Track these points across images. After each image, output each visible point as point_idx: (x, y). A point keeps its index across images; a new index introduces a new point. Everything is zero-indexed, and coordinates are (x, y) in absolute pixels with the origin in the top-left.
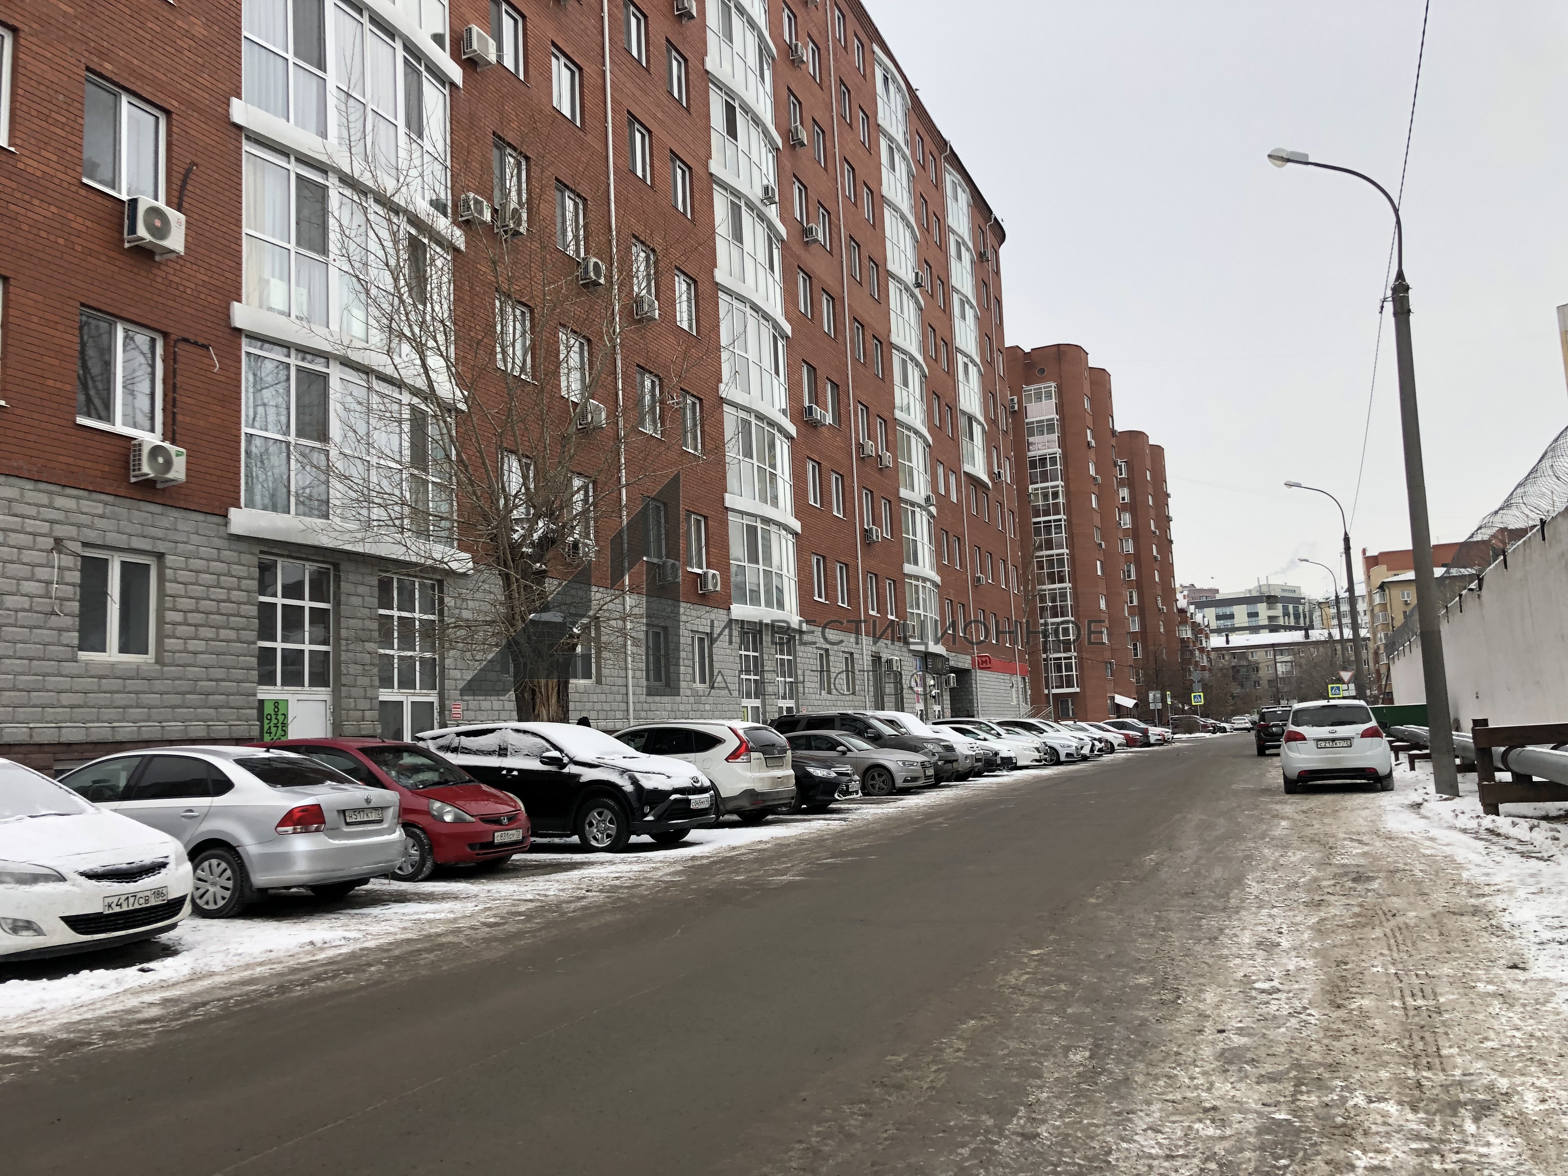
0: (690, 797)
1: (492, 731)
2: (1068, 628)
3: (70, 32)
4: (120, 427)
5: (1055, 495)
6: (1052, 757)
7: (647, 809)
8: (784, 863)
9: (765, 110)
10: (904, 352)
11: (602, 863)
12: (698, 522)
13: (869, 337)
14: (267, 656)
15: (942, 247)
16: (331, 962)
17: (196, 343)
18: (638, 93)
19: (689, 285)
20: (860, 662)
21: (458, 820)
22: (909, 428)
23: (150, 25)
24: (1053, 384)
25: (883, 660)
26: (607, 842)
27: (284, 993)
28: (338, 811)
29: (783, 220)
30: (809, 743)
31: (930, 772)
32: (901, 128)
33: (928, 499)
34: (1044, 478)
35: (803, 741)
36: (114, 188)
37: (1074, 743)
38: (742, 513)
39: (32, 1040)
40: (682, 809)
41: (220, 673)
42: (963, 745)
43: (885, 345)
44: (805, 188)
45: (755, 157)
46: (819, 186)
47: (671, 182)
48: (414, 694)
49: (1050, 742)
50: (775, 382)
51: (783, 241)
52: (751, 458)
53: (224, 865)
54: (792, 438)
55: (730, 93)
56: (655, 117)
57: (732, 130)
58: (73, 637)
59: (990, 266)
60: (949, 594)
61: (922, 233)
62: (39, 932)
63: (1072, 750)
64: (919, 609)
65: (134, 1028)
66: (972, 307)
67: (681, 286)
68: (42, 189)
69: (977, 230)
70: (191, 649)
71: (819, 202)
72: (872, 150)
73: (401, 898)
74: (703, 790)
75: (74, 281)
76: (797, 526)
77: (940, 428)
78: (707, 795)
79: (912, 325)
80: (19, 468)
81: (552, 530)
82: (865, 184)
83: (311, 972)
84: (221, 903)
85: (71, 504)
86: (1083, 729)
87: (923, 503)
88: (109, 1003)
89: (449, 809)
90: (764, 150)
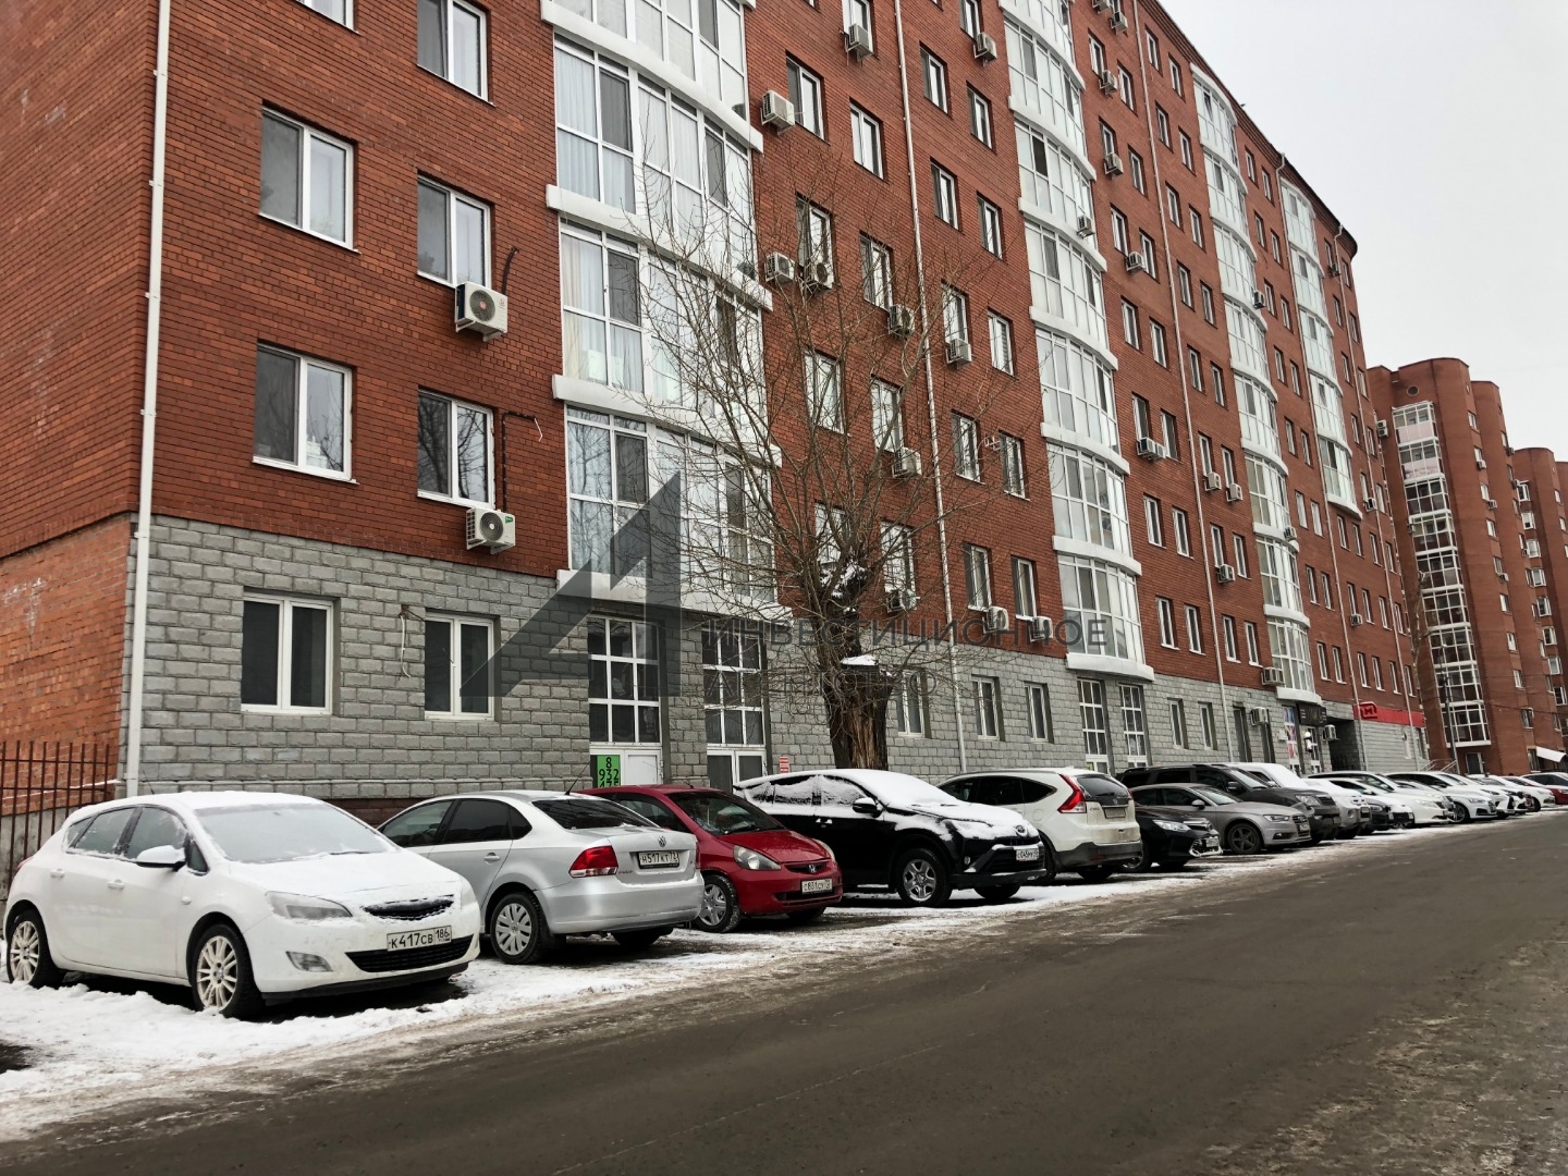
0: (1015, 848)
1: (805, 778)
2: (1470, 673)
3: (403, 140)
4: (456, 499)
5: (1442, 525)
6: (1459, 813)
7: (968, 860)
8: (1122, 919)
9: (1076, 142)
10: (1248, 377)
11: (919, 918)
12: (1026, 567)
13: (1206, 364)
14: (597, 713)
15: (1284, 264)
16: (603, 1009)
17: (521, 416)
18: (941, 140)
19: (1003, 326)
20: (1221, 713)
21: (763, 867)
22: (1260, 457)
23: (472, 126)
24: (1429, 403)
25: (1247, 711)
26: (927, 896)
27: (541, 1038)
28: (632, 854)
29: (1102, 251)
30: (1160, 797)
31: (1306, 827)
32: (1228, 146)
33: (1287, 533)
34: (1426, 506)
35: (1154, 796)
36: (445, 278)
37: (1487, 798)
38: (1074, 556)
39: (276, 1076)
40: (1007, 862)
41: (555, 730)
42: (1345, 799)
43: (1225, 372)
44: (1125, 217)
45: (1067, 190)
46: (1139, 214)
47: (981, 224)
48: (741, 749)
49: (1456, 797)
50: (1103, 418)
51: (1103, 272)
52: (1080, 497)
53: (523, 909)
54: (1126, 475)
55: (1037, 130)
56: (959, 161)
57: (1041, 166)
58: (420, 698)
59: (1343, 280)
60: (1320, 636)
61: (1259, 251)
62: (327, 968)
63: (1485, 806)
64: (1285, 653)
65: (381, 1068)
66: (1323, 325)
67: (995, 329)
68: (383, 285)
69: (1324, 245)
70: (526, 706)
71: (1141, 230)
72: (1196, 172)
73: (703, 948)
74: (1029, 840)
75: (412, 366)
76: (1137, 567)
77: (1296, 456)
78: (1035, 846)
79: (1255, 347)
80: (369, 541)
81: (862, 573)
82: (1191, 207)
83: (576, 1019)
84: (521, 948)
85: (415, 572)
86: (1498, 783)
87: (1283, 538)
88: (371, 1041)
89: (753, 855)
90: (1077, 185)
